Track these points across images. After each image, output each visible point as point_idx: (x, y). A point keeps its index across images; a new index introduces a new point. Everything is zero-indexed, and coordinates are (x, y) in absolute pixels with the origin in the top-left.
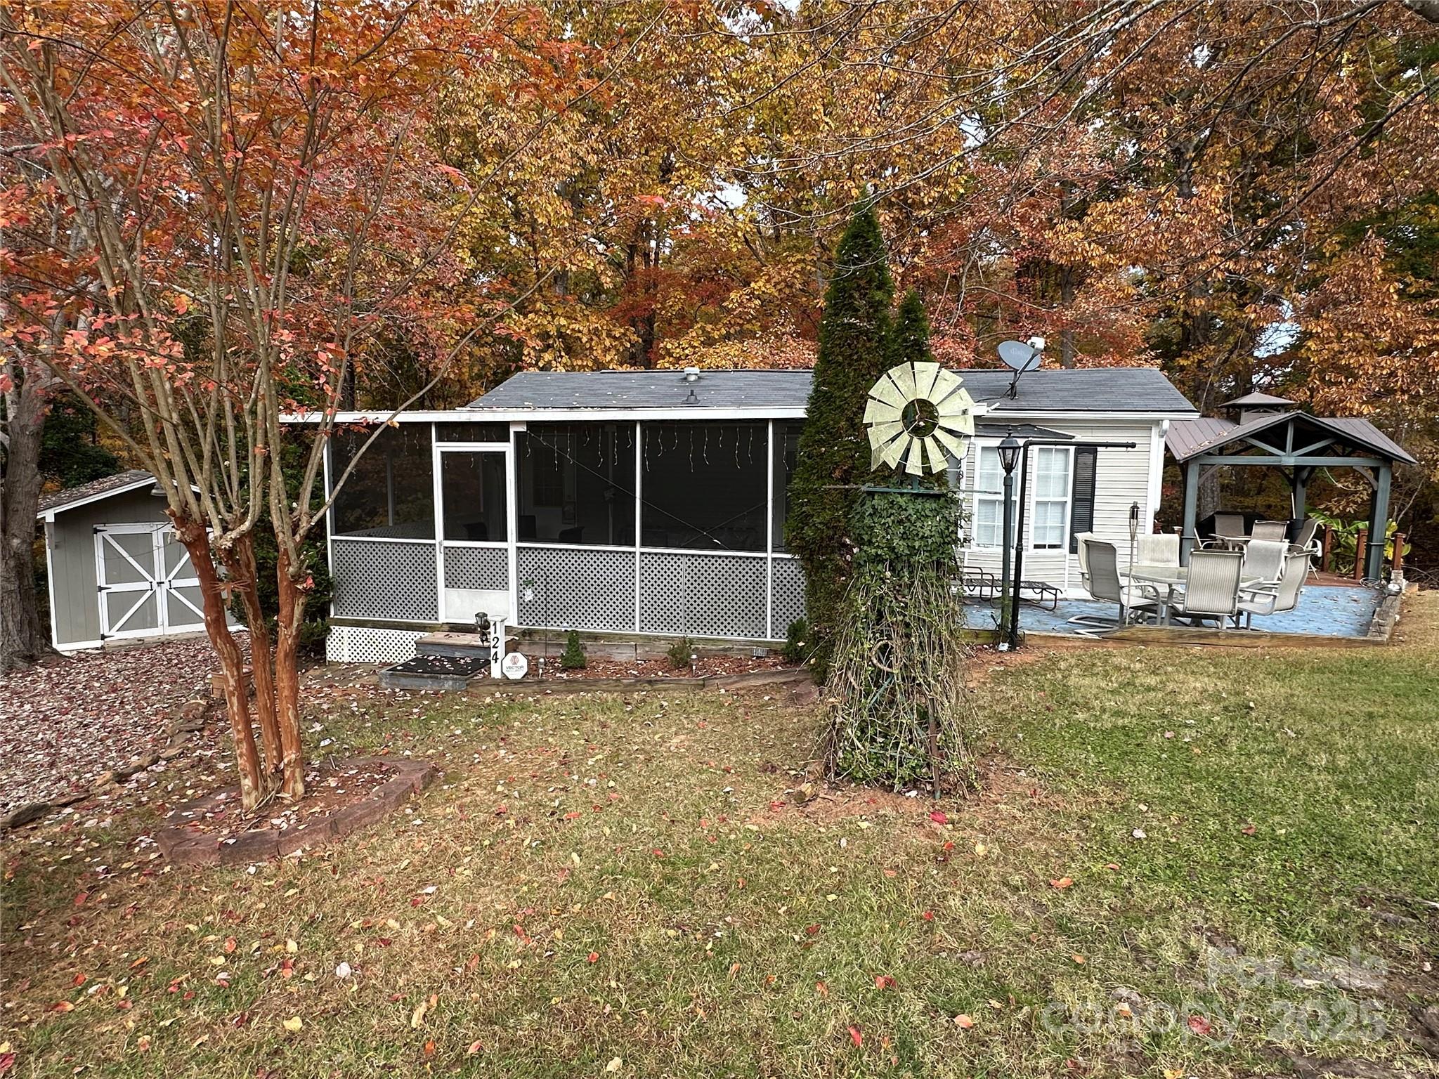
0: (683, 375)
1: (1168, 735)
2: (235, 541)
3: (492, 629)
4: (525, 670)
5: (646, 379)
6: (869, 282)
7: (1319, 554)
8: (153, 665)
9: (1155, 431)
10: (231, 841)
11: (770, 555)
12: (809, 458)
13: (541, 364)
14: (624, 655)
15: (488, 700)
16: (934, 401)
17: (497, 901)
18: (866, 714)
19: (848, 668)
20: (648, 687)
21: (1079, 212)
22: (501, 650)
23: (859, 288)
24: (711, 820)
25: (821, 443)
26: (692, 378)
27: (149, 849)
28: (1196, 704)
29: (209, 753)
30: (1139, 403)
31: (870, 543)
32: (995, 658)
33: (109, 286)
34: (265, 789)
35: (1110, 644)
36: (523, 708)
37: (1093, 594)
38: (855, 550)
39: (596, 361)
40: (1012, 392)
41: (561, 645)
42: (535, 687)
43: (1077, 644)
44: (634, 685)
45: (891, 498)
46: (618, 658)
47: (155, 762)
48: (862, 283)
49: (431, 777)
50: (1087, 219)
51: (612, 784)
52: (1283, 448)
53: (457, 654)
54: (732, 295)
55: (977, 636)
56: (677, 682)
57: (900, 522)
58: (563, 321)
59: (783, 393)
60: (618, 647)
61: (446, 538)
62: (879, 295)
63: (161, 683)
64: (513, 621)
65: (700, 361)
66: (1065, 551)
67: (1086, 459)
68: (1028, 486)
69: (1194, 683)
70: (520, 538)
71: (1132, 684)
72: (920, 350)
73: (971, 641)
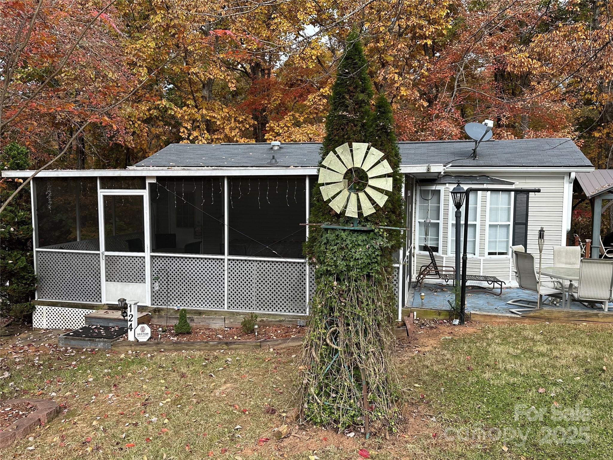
0: (271, 146)
1: (541, 390)
3: (129, 309)
4: (149, 335)
6: (355, 88)
9: (566, 178)
11: (307, 261)
13: (191, 138)
14: (217, 324)
15: (123, 356)
18: (322, 378)
19: (311, 346)
20: (225, 347)
22: (134, 323)
23: (349, 92)
24: (216, 451)
26: (276, 148)
28: (568, 367)
31: (324, 262)
32: (448, 330)
35: (527, 321)
39: (226, 135)
40: (474, 155)
41: (176, 318)
42: (154, 347)
43: (505, 320)
44: (217, 345)
45: (337, 233)
46: (212, 326)
48: (351, 88)
49: (58, 412)
50: (532, 45)
53: (111, 325)
54: (310, 97)
55: (439, 314)
56: (244, 343)
57: (342, 249)
58: (204, 112)
60: (213, 319)
61: (106, 250)
62: (361, 96)
64: (146, 303)
65: (289, 137)
66: (510, 256)
67: (523, 197)
68: (483, 216)
69: (572, 351)
70: (153, 250)
71: (531, 351)
72: (386, 132)
73: (436, 317)
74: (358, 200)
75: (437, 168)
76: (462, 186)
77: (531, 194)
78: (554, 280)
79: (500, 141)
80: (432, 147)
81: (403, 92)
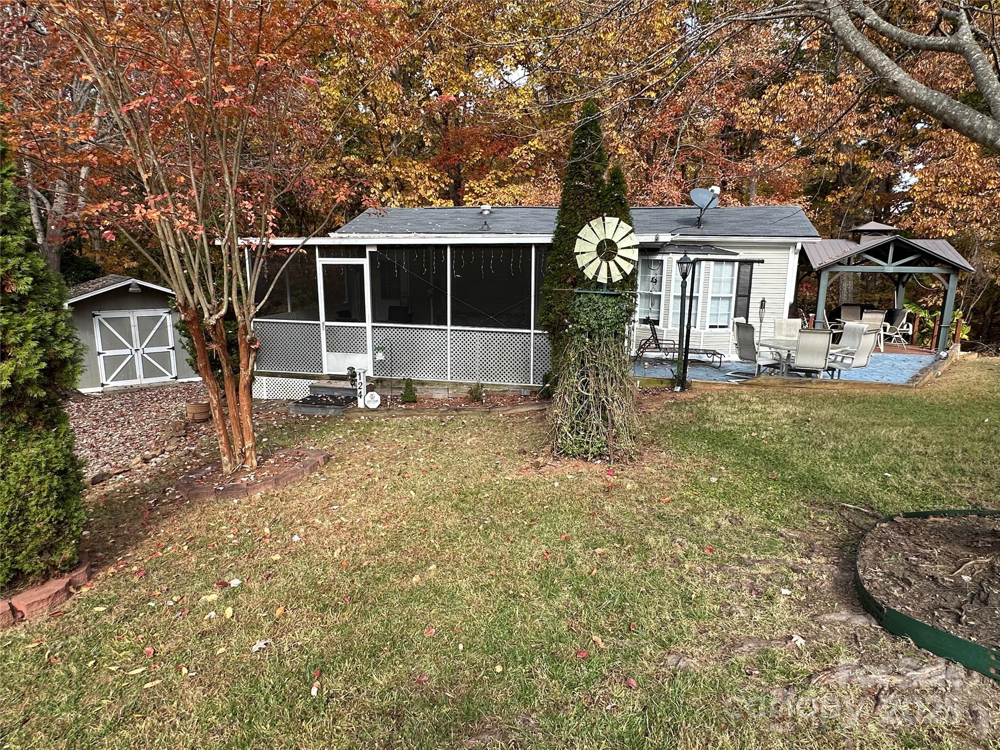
0: (479, 210)
1: (753, 434)
2: (217, 320)
3: (358, 378)
4: (379, 403)
5: (455, 213)
7: (910, 333)
8: (143, 401)
9: (792, 249)
10: (221, 488)
11: (532, 331)
12: (553, 270)
13: (383, 200)
14: (440, 395)
15: (357, 420)
16: (615, 240)
17: (372, 511)
18: (574, 418)
19: (565, 393)
20: (455, 413)
21: (757, 92)
22: (364, 391)
23: (585, 162)
24: (487, 476)
25: (561, 261)
26: (486, 213)
27: (174, 494)
28: (778, 419)
29: (194, 448)
30: (782, 230)
31: (577, 322)
32: (671, 396)
33: (142, 174)
34: (235, 462)
35: (744, 388)
36: (378, 424)
37: (741, 357)
38: (570, 326)
39: (420, 197)
40: (699, 223)
41: (400, 388)
42: (386, 413)
43: (724, 387)
44: (447, 411)
45: (590, 296)
46: (436, 396)
47: (163, 452)
48: (587, 159)
49: (328, 459)
50: (764, 98)
51: (432, 460)
52: (886, 261)
53: (336, 394)
54: (515, 150)
55: (662, 383)
56: (473, 410)
57: (595, 310)
58: (397, 169)
59: (547, 223)
60: (437, 389)
61: (326, 320)
62: (597, 167)
63: (150, 412)
64: (370, 373)
65: (493, 198)
66: (730, 329)
67: (746, 269)
68: (706, 286)
69: (783, 409)
70: (374, 321)
71: (747, 409)
72: (621, 203)
73: (658, 385)
74: (609, 268)
75: (665, 238)
76: (688, 256)
77: (755, 265)
78: (773, 350)
79: (726, 209)
80: (655, 214)
81: (621, 151)
